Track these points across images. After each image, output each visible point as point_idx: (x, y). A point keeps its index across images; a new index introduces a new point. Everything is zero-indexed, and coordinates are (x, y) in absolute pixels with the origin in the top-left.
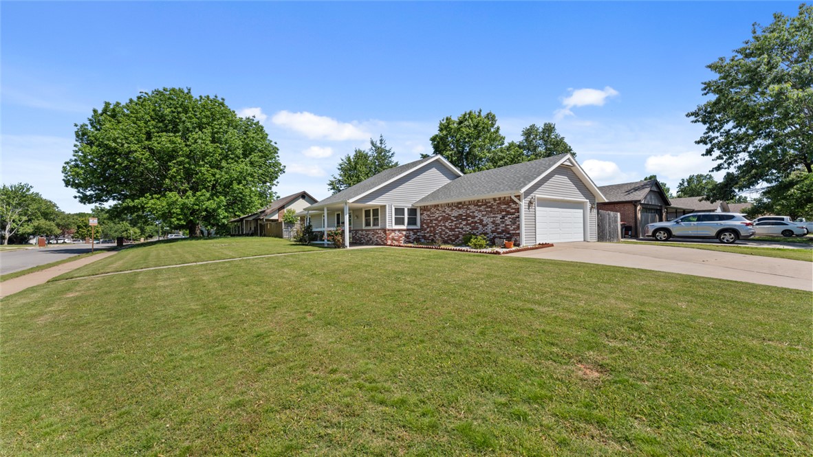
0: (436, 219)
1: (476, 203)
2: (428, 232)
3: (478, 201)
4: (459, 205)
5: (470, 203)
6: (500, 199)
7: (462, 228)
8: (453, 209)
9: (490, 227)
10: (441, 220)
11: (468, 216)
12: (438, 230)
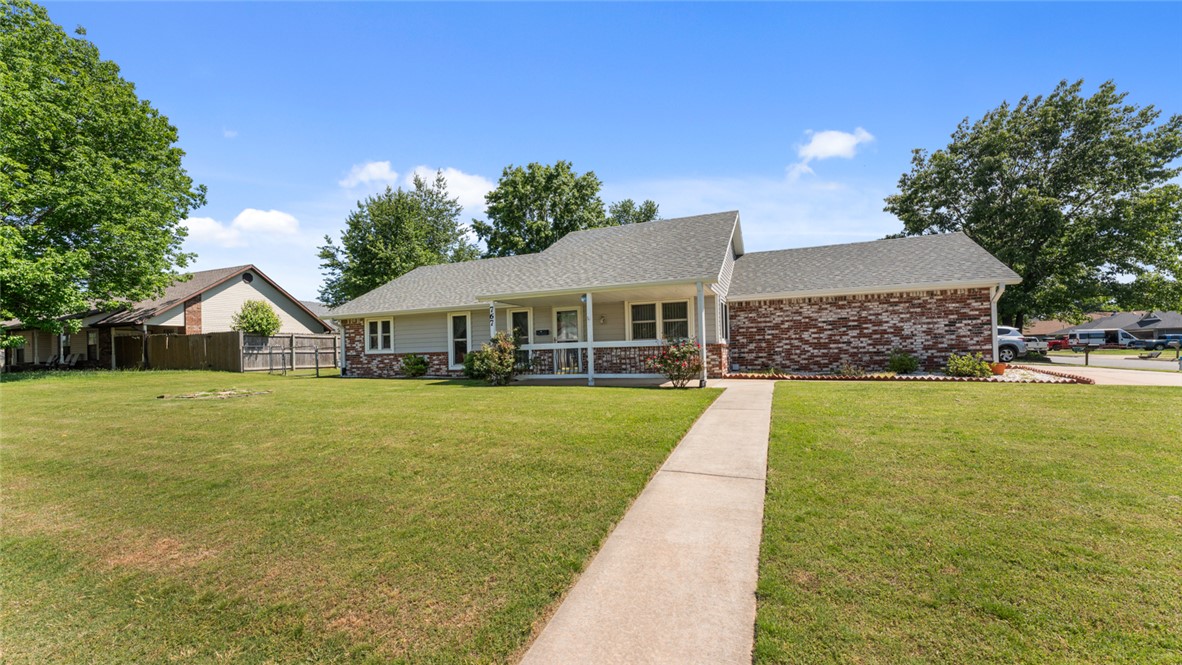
0: (777, 327)
1: (886, 299)
2: (751, 351)
3: (891, 295)
4: (837, 302)
5: (868, 298)
6: (943, 292)
7: (849, 343)
8: (821, 309)
9: (920, 340)
10: (788, 329)
11: (862, 321)
12: (782, 346)
